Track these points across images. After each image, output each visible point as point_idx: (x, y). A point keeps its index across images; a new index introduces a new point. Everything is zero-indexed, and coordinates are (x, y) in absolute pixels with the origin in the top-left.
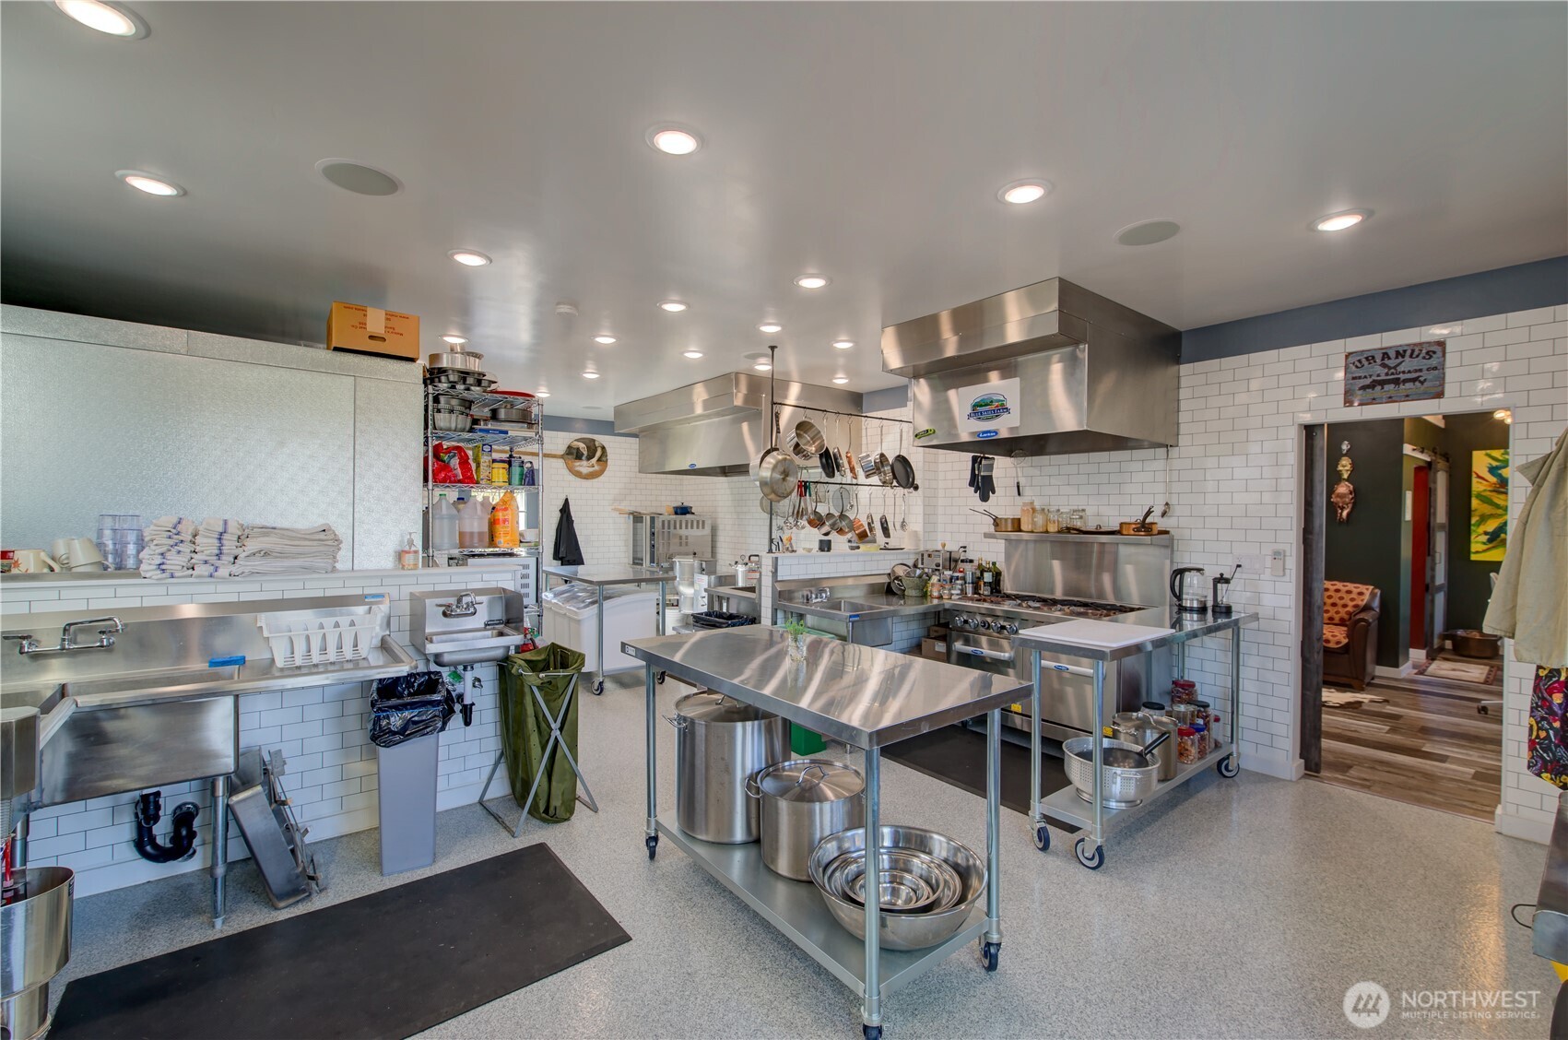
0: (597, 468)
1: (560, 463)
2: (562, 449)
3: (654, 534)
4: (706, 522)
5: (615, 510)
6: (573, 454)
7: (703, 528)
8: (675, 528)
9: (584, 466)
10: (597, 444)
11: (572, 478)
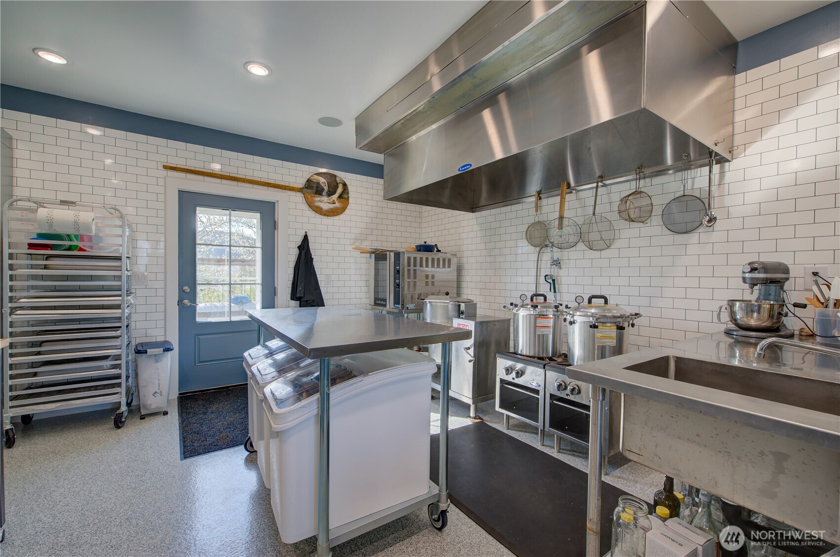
0: (337, 205)
1: (299, 198)
2: (301, 183)
3: (398, 271)
4: (452, 262)
5: (357, 248)
6: (312, 188)
7: (449, 267)
8: (421, 266)
9: (324, 203)
10: (338, 180)
11: (311, 213)
